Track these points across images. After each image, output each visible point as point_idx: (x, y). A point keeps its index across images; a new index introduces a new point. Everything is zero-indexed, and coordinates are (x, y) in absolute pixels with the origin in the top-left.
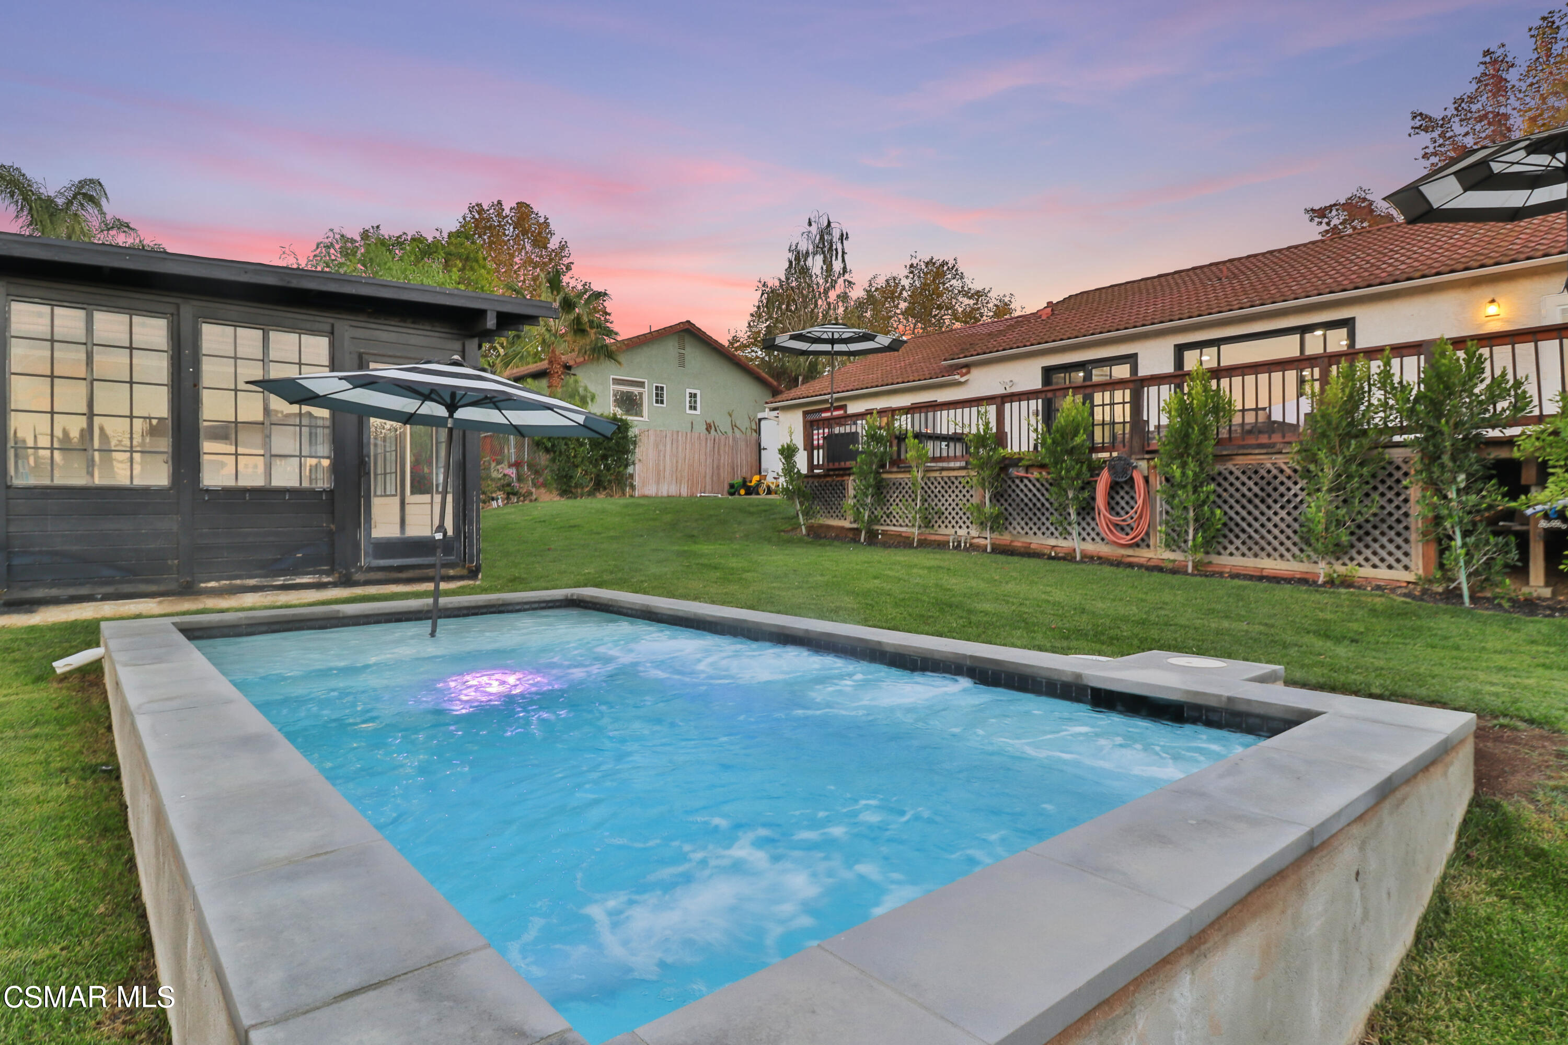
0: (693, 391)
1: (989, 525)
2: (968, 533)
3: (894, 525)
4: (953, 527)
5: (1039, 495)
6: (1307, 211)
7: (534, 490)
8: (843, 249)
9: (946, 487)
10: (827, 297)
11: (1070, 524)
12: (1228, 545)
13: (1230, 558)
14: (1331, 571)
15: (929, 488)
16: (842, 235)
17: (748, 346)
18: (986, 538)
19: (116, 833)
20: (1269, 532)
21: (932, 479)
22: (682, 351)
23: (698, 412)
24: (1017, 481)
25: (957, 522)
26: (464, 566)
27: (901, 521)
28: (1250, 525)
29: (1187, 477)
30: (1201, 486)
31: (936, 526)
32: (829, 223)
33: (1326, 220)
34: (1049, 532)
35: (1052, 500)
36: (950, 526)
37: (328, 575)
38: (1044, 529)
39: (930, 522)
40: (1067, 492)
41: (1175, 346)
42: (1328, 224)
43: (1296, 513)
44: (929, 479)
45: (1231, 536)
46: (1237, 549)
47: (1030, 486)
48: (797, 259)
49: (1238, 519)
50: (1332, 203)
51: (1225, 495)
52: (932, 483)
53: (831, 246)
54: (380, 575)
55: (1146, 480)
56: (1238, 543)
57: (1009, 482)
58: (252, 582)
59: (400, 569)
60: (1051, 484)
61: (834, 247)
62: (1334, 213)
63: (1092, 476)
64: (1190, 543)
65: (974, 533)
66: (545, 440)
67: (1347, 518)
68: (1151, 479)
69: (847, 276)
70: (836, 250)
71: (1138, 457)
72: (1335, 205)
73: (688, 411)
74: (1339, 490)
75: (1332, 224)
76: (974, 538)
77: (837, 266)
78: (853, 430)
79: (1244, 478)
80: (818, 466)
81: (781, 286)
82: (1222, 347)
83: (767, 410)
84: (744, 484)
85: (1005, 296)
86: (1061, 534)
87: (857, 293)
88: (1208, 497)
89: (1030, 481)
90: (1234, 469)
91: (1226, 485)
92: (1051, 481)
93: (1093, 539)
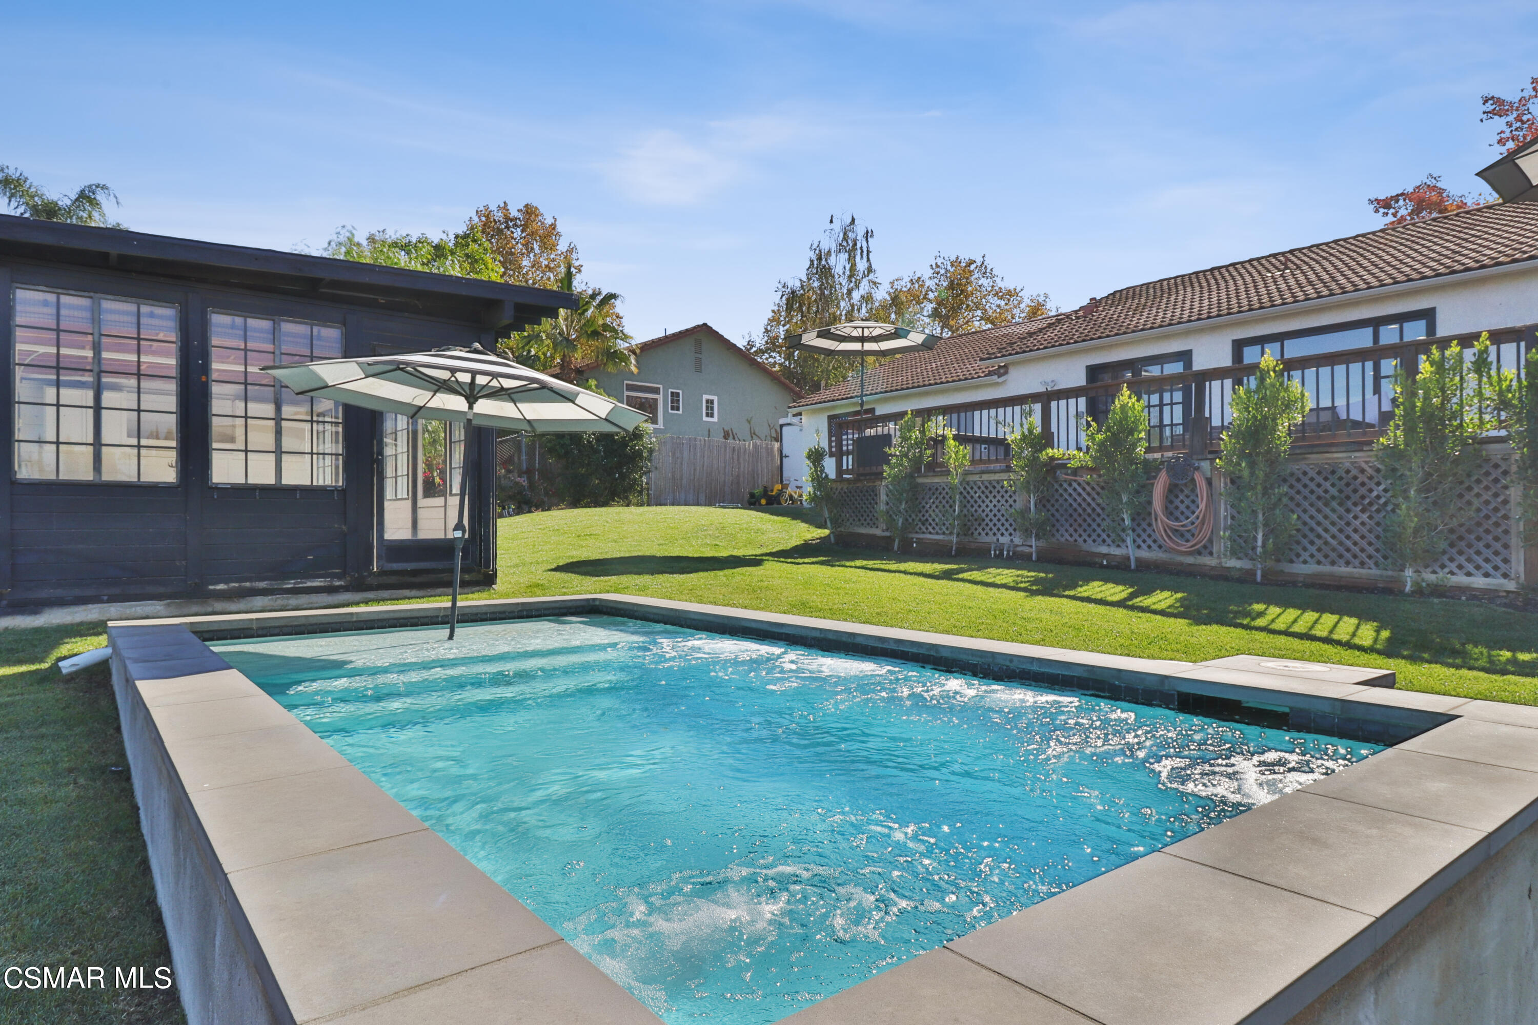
0: (711, 397)
1: (1034, 532)
2: (1012, 540)
3: (930, 533)
4: (994, 534)
5: (1089, 499)
6: (1371, 202)
7: (546, 499)
8: (868, 248)
9: (987, 492)
10: (850, 298)
11: (1124, 530)
12: (1302, 552)
13: (1303, 566)
14: (1419, 580)
15: (968, 493)
16: (867, 232)
17: (766, 352)
18: (1031, 546)
19: (127, 835)
20: (1348, 537)
21: (972, 484)
22: (699, 356)
23: (715, 419)
24: (1065, 485)
25: (999, 530)
26: (479, 572)
27: (937, 528)
28: (1326, 530)
29: (1257, 477)
30: (1272, 487)
31: (976, 533)
32: (853, 219)
33: (1392, 211)
34: (1100, 540)
35: (1104, 505)
36: (991, 533)
37: (340, 579)
38: (1094, 536)
39: (969, 529)
40: (1120, 496)
41: (1234, 341)
42: (1394, 215)
43: (1378, 517)
44: (968, 483)
45: (1305, 542)
46: (1312, 556)
47: (1079, 490)
48: (820, 258)
49: (1312, 523)
50: (1400, 192)
51: (1298, 497)
52: (972, 488)
53: (855, 244)
54: (393, 579)
55: (1209, 482)
56: (1313, 549)
57: (1056, 486)
58: (262, 585)
59: (415, 573)
60: (1103, 488)
61: (859, 246)
62: (1401, 202)
63: (1148, 479)
64: (1259, 550)
65: (1017, 540)
66: (558, 447)
67: (1439, 522)
68: (1215, 482)
69: (871, 276)
70: (861, 247)
71: (1200, 457)
72: (1402, 194)
73: (705, 419)
74: (1428, 491)
75: (1399, 215)
76: (1017, 546)
77: (861, 265)
78: (886, 432)
79: (1319, 479)
80: (848, 471)
81: (802, 286)
82: (1286, 342)
83: (790, 415)
84: (765, 493)
85: (1038, 295)
86: (1113, 542)
87: (881, 294)
88: (1280, 500)
89: (1079, 484)
90: (1307, 469)
91: (1299, 486)
92: (1102, 484)
93: (1149, 547)
